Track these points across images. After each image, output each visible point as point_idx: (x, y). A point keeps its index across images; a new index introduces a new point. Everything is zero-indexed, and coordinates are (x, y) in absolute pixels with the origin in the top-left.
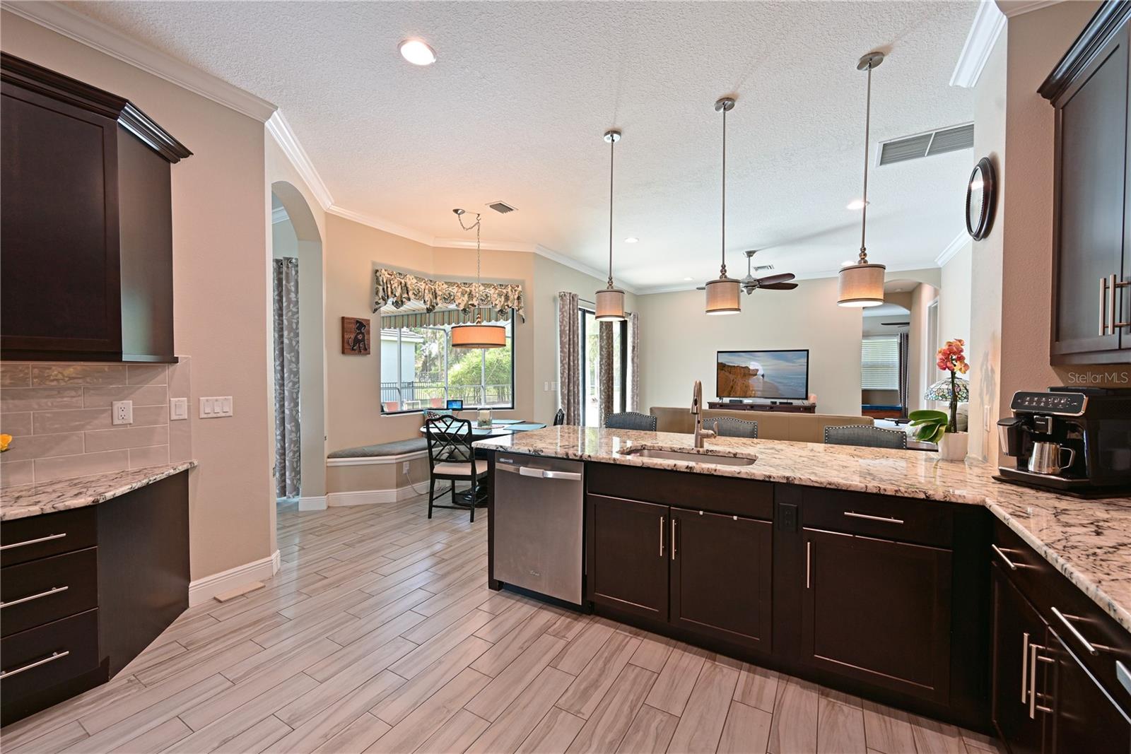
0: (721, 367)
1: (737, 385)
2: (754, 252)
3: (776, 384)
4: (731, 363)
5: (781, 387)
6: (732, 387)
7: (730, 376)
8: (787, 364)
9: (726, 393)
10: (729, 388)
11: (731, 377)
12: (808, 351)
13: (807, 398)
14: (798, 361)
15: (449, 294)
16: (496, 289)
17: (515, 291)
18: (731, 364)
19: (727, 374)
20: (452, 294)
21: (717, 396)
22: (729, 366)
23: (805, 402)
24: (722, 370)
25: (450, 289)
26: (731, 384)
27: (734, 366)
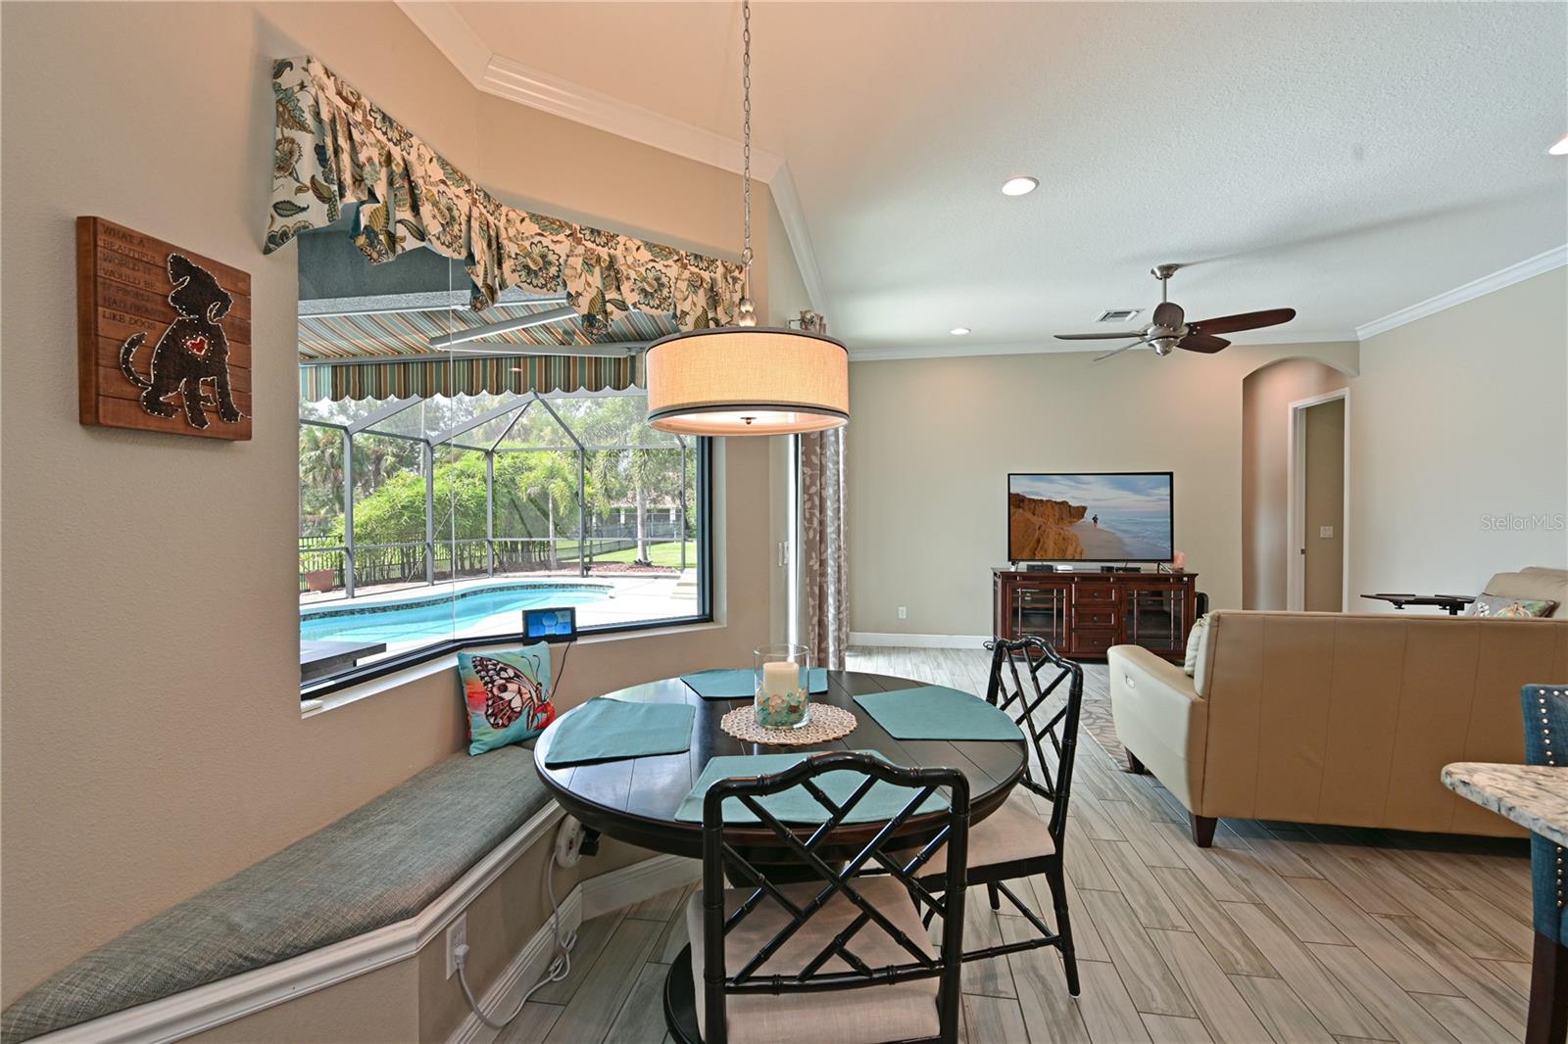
0: (1016, 501)
1: (1048, 537)
2: (1177, 267)
3: (1119, 534)
4: (1037, 494)
5: (1127, 539)
6: (1039, 541)
7: (1034, 519)
8: (1138, 497)
9: (1025, 555)
10: (1033, 544)
11: (1037, 520)
12: (1171, 474)
13: (1172, 560)
14: (1156, 491)
15: (543, 257)
16: (684, 266)
17: (735, 280)
18: (1036, 498)
19: (1028, 515)
20: (552, 257)
21: (1009, 560)
22: (1030, 500)
23: (1167, 566)
24: (1019, 507)
25: (546, 241)
26: (1036, 536)
27: (1041, 501)
